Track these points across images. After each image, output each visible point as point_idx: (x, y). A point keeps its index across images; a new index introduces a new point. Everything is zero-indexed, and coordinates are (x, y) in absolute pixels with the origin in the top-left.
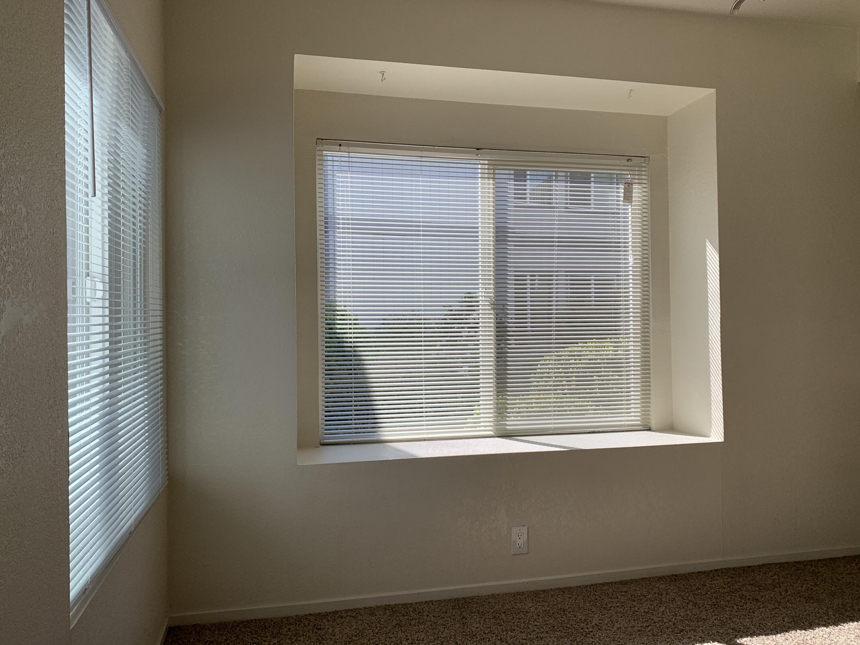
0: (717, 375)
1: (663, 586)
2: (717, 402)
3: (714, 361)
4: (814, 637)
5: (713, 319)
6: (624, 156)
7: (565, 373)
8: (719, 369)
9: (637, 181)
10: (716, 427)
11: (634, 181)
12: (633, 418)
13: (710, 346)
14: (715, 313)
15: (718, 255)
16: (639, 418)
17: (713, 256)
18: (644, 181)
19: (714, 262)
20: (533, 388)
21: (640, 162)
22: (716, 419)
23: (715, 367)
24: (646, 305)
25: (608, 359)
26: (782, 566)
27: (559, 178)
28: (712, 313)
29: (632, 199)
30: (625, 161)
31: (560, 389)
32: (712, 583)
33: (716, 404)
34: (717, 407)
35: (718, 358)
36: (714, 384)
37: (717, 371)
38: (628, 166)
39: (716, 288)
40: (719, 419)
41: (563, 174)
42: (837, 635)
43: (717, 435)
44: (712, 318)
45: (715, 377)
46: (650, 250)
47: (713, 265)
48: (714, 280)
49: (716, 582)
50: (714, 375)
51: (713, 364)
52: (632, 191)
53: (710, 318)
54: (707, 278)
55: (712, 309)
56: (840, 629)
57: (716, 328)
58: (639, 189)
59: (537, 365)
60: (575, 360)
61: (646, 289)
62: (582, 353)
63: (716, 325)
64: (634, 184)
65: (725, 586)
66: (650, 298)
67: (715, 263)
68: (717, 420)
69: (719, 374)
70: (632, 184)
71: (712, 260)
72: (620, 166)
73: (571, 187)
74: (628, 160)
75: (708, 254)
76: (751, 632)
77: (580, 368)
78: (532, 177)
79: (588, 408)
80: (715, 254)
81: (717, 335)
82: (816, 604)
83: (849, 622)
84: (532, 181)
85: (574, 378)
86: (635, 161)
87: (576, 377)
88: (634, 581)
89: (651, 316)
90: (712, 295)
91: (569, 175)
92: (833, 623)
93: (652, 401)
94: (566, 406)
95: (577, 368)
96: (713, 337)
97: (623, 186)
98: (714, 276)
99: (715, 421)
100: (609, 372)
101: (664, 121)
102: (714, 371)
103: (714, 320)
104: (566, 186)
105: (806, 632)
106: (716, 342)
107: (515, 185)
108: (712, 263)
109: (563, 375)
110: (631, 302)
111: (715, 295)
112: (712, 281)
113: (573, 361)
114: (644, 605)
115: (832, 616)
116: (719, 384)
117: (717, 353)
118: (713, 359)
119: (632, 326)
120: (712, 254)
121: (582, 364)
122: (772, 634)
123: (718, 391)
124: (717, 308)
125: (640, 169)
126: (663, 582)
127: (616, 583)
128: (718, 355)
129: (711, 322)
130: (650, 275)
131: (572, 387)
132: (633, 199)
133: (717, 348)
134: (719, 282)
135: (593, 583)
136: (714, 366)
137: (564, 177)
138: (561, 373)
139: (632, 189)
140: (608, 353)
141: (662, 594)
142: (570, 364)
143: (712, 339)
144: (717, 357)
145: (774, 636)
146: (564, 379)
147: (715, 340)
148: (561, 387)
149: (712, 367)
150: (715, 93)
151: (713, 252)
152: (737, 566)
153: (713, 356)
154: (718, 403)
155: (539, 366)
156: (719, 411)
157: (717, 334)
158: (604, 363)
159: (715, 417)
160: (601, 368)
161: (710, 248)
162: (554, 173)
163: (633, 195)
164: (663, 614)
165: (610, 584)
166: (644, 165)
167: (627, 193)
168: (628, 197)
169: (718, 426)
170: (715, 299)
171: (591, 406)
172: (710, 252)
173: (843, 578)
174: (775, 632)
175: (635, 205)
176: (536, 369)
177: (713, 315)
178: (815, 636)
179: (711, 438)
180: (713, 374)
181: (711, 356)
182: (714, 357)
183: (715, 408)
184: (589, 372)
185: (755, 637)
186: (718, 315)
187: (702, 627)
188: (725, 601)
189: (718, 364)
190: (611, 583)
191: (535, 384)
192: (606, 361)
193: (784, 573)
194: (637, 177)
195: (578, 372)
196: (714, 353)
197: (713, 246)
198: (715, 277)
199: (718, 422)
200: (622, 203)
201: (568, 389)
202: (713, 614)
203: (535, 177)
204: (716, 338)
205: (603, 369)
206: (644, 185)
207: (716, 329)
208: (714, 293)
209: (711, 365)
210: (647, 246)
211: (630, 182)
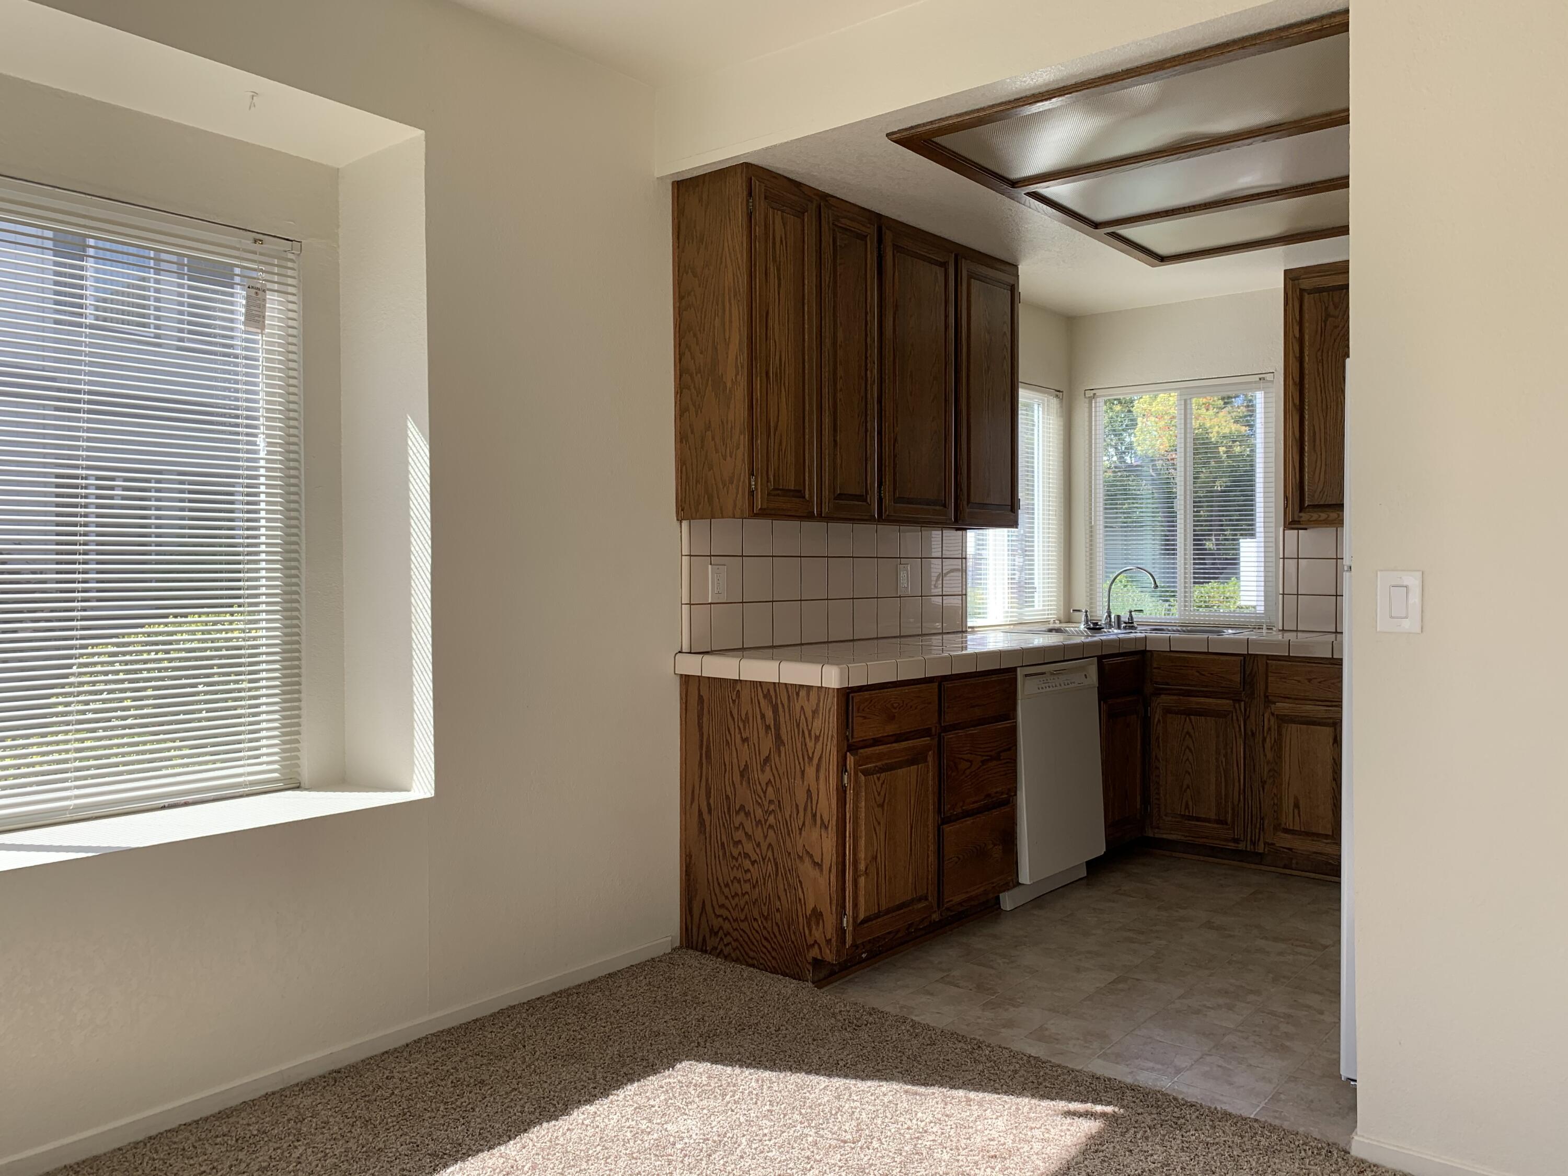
0: (424, 673)
1: (307, 1102)
2: (424, 723)
3: (419, 646)
4: (568, 1129)
5: (418, 566)
6: (246, 230)
7: (131, 681)
8: (428, 661)
9: (276, 287)
10: (421, 770)
11: (269, 285)
12: (264, 767)
13: (413, 617)
14: (421, 555)
15: (428, 446)
16: (276, 766)
17: (419, 447)
18: (291, 290)
19: (420, 458)
20: (54, 719)
21: (282, 249)
22: (422, 755)
23: (421, 657)
24: (294, 539)
25: (228, 649)
26: (531, 1006)
27: (164, 266)
28: (416, 555)
29: (264, 322)
30: (249, 242)
31: (117, 718)
32: (406, 1069)
33: (421, 727)
34: (424, 732)
35: (426, 640)
36: (419, 690)
37: (425, 665)
38: (255, 253)
39: (424, 508)
40: (427, 755)
41: (174, 258)
42: (606, 1114)
43: (423, 785)
44: (416, 564)
45: (422, 676)
46: (302, 429)
47: (419, 465)
48: (420, 493)
49: (414, 1066)
50: (420, 673)
51: (417, 652)
52: (265, 306)
53: (412, 566)
54: (408, 489)
55: (417, 548)
56: (611, 1102)
57: (423, 583)
58: (280, 303)
59: (70, 666)
60: (157, 652)
61: (293, 506)
62: (174, 637)
63: (424, 577)
64: (267, 292)
65: (428, 1070)
66: (300, 523)
67: (422, 461)
68: (424, 758)
69: (427, 669)
70: (264, 291)
71: (418, 455)
72: (238, 249)
73: (190, 287)
74: (255, 241)
75: (410, 443)
76: (464, 1151)
77: (166, 669)
78: (101, 254)
79: (172, 753)
80: (422, 444)
81: (425, 597)
82: (577, 1066)
83: (626, 1084)
84: (101, 261)
85: (150, 692)
86: (271, 245)
87: (155, 688)
88: (249, 1105)
89: (303, 561)
90: (417, 521)
91: (186, 262)
92: (602, 1093)
93: (303, 729)
94: (116, 755)
95: (160, 670)
96: (418, 601)
97: (244, 293)
98: (421, 485)
99: (420, 760)
100: (229, 674)
101: (333, 175)
102: (420, 664)
103: (419, 569)
104: (181, 286)
105: (557, 1123)
106: (424, 610)
107: (56, 264)
108: (417, 461)
109: (126, 685)
110: (263, 531)
111: (423, 522)
112: (416, 496)
113: (153, 656)
114: (261, 1154)
115: (601, 1081)
116: (428, 689)
117: (425, 631)
118: (417, 642)
119: (264, 580)
120: (417, 444)
121: (171, 660)
122: (499, 1144)
123: (426, 701)
124: (426, 545)
125: (283, 263)
126: (309, 1093)
127: (206, 1119)
128: (427, 634)
129: (415, 573)
130: (303, 477)
131: (145, 711)
132: (267, 322)
133: (425, 621)
134: (429, 497)
135: (153, 1133)
136: (419, 655)
137: (175, 266)
138: (122, 681)
139: (264, 300)
140: (230, 635)
141: (304, 1120)
142: (145, 662)
143: (415, 605)
144: (424, 638)
145: (502, 1148)
146: (128, 694)
147: (421, 607)
148: (119, 713)
149: (415, 657)
150: (423, 138)
151: (419, 440)
152: (455, 1023)
153: (418, 636)
154: (425, 726)
155: (75, 670)
156: (427, 739)
157: (424, 595)
158: (220, 657)
159: (420, 752)
160: (211, 667)
161: (415, 433)
162: (152, 254)
163: (267, 314)
164: (300, 1163)
165: (194, 1125)
166: (290, 256)
167: (252, 308)
168: (255, 317)
169: (425, 768)
170: (422, 529)
171: (180, 748)
172: (413, 439)
173: (624, 1005)
174: (505, 1138)
175: (271, 335)
176: (66, 676)
177: (419, 560)
178: (571, 1127)
179: (413, 791)
180: (418, 670)
181: (414, 636)
182: (419, 638)
183: (421, 736)
184: (187, 677)
185: (470, 1158)
186: (427, 559)
187: (374, 1168)
188: (424, 1102)
189: (427, 651)
190: (197, 1122)
191: (61, 709)
192: (224, 652)
193: (532, 1019)
194: (276, 278)
195: (162, 679)
196: (420, 631)
197: (419, 429)
198: (423, 488)
199: (425, 760)
200: (243, 327)
201: (136, 717)
202: (400, 1132)
203: (108, 255)
204: (424, 602)
205: (216, 670)
206: (291, 298)
207: (424, 586)
208: (420, 518)
209: (414, 653)
210: (296, 419)
211: (259, 286)
